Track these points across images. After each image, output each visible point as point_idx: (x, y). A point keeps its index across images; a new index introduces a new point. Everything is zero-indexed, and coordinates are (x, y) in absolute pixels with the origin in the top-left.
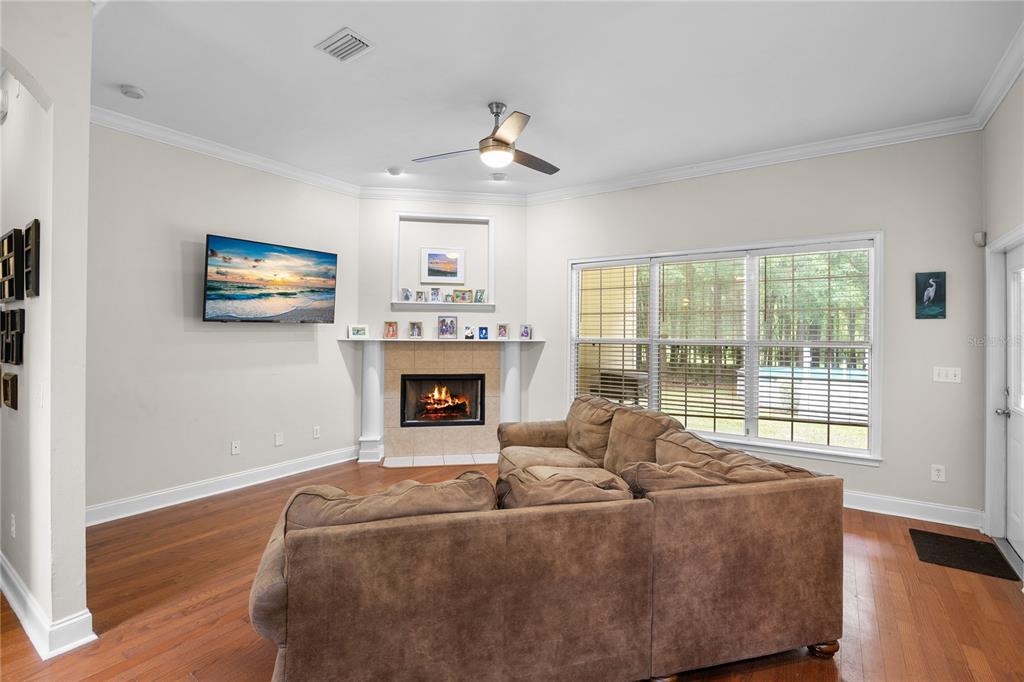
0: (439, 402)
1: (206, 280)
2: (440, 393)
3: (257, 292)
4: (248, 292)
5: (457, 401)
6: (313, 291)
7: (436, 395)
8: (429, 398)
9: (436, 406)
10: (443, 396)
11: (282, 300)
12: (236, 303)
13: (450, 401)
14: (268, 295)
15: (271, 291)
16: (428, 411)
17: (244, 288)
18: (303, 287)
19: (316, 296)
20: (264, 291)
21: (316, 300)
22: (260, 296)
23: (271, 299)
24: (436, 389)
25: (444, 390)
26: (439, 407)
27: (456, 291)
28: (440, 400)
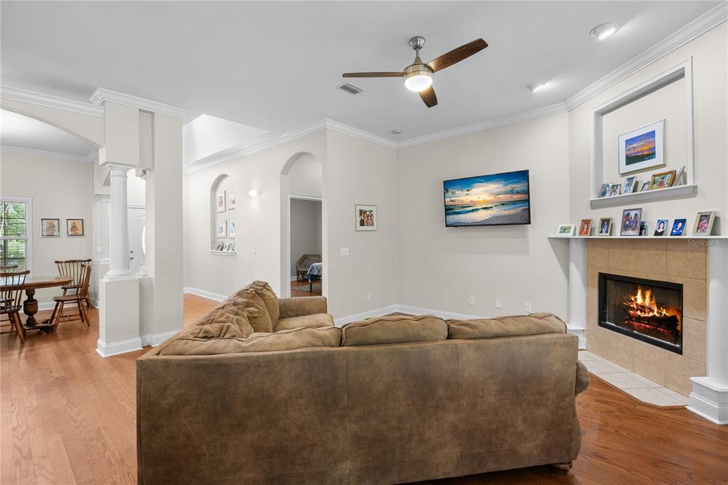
0: (642, 308)
1: (445, 206)
2: (644, 297)
3: (471, 209)
4: (466, 209)
5: (664, 312)
6: (503, 204)
7: (640, 300)
8: (631, 301)
9: (639, 313)
10: (647, 302)
11: (484, 211)
12: (462, 216)
13: (656, 310)
14: (477, 210)
15: (478, 207)
16: (631, 318)
17: (464, 207)
18: (496, 202)
19: (505, 207)
20: (474, 208)
21: (505, 210)
22: (473, 211)
23: (479, 212)
24: (639, 292)
25: (648, 294)
26: (643, 315)
27: (654, 176)
28: (643, 307)
